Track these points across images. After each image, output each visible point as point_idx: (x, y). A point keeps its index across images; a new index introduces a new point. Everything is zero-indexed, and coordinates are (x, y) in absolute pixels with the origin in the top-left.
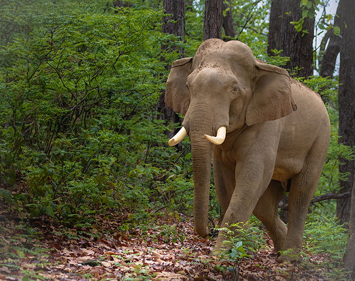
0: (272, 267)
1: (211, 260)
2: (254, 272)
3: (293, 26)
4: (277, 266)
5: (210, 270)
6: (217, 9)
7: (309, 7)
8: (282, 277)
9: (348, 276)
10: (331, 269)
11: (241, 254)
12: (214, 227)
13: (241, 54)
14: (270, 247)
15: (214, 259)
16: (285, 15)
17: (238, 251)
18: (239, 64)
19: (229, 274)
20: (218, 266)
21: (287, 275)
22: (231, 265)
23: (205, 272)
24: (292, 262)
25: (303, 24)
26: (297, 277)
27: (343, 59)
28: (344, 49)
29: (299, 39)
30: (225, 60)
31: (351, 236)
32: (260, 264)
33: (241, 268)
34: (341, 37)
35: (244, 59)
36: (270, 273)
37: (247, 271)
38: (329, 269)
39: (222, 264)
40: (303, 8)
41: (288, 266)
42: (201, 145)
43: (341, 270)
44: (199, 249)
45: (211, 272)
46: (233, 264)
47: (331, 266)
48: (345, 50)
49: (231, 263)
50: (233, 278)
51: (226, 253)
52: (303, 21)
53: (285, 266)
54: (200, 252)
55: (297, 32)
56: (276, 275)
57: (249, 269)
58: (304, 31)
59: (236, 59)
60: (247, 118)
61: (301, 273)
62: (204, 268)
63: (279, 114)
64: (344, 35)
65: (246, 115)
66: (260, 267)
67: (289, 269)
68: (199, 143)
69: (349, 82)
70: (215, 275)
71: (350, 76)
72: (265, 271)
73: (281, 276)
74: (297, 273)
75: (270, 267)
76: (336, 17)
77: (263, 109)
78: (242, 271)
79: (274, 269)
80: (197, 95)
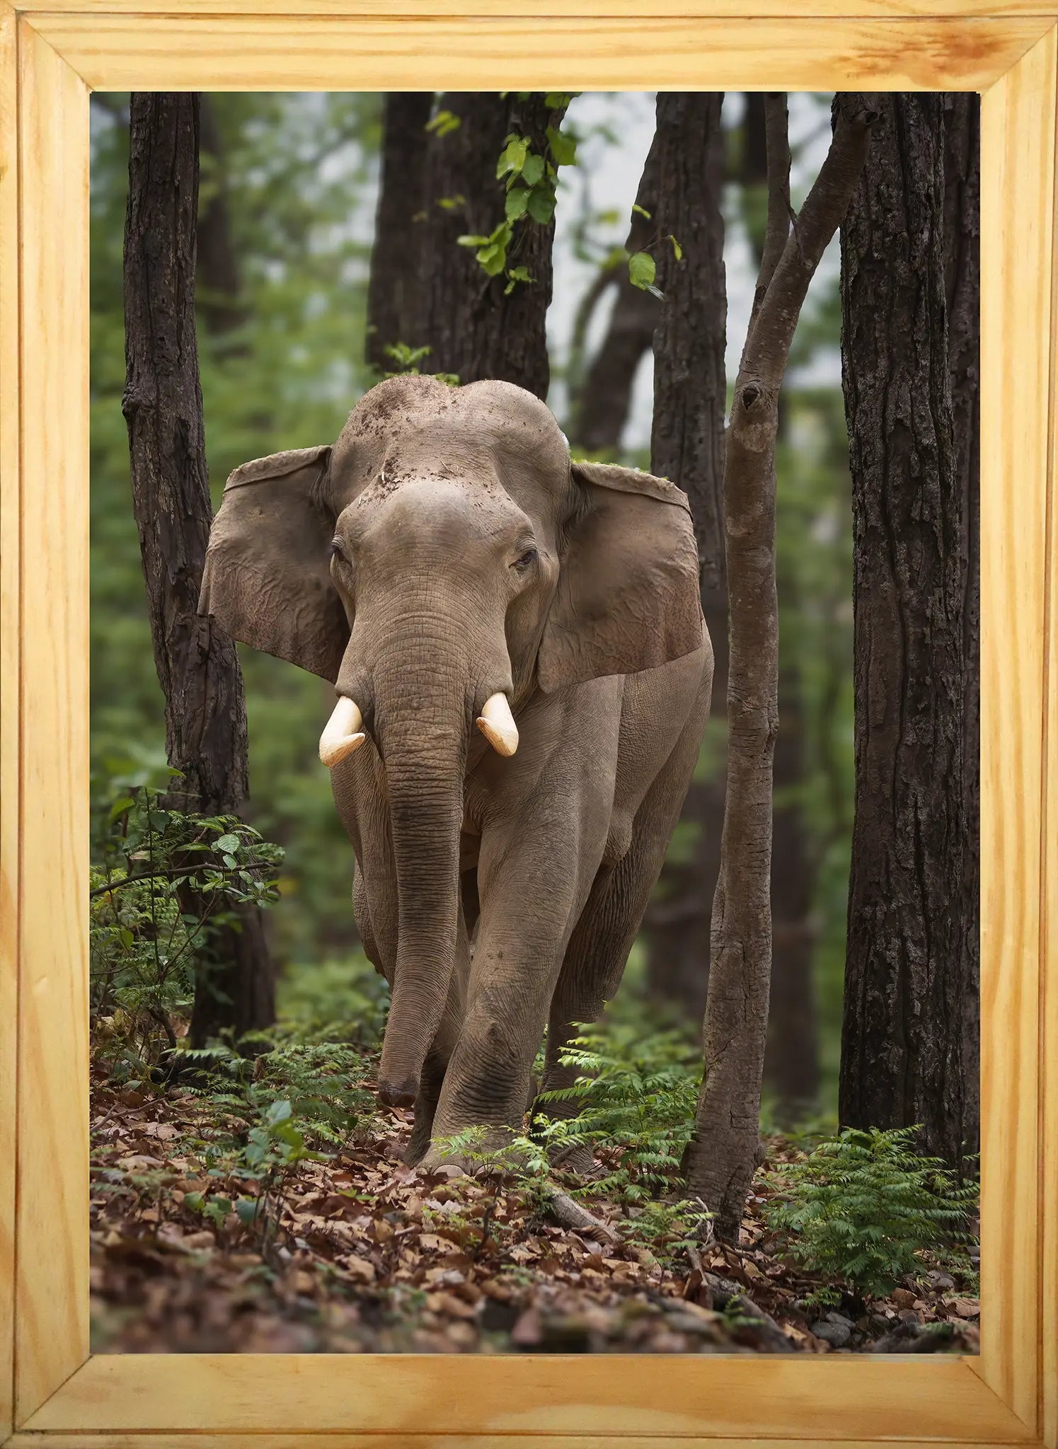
0: (406, 1199)
1: (170, 1176)
2: (335, 1219)
3: (469, 253)
4: (423, 1195)
5: (166, 1213)
6: (177, 189)
7: (533, 177)
8: (445, 1238)
9: (702, 1230)
10: (634, 1204)
11: (284, 1148)
12: (174, 1046)
13: (530, 429)
14: (391, 1124)
15: (178, 1172)
16: (437, 211)
17: (275, 1138)
18: (526, 467)
19: (239, 1230)
20: (197, 1196)
21: (466, 1231)
22: (245, 1192)
23: (148, 1222)
24: (482, 1179)
25: (511, 246)
26: (502, 1239)
27: (666, 382)
28: (669, 343)
29: (492, 305)
30: (479, 452)
31: (712, 1075)
32: (359, 1190)
33: (287, 1206)
34: (658, 293)
35: (541, 446)
36: (399, 1225)
37: (306, 1217)
38: (626, 1204)
39: (210, 1191)
40: (510, 182)
41: (466, 1197)
42: (431, 762)
43: (673, 1209)
44: (117, 1132)
45: (167, 1220)
46: (253, 1189)
47: (634, 1191)
48: (675, 346)
49: (246, 1186)
50: (256, 1244)
51: (227, 1148)
52: (509, 235)
53: (457, 1194)
54: (121, 1146)
55: (485, 276)
56: (422, 1231)
57: (317, 1207)
58: (512, 273)
59: (513, 448)
60: (542, 666)
61: (520, 1221)
62: (144, 1207)
63: (659, 652)
64: (668, 287)
65: (542, 655)
66: (359, 1198)
67: (472, 1207)
68: (424, 754)
69: (693, 469)
70: (186, 1233)
71: (692, 447)
72: (378, 1216)
73: (441, 1233)
74: (505, 1220)
75: (396, 1201)
76: (636, 217)
77: (597, 630)
78: (288, 1217)
79: (411, 1208)
80: (397, 578)
